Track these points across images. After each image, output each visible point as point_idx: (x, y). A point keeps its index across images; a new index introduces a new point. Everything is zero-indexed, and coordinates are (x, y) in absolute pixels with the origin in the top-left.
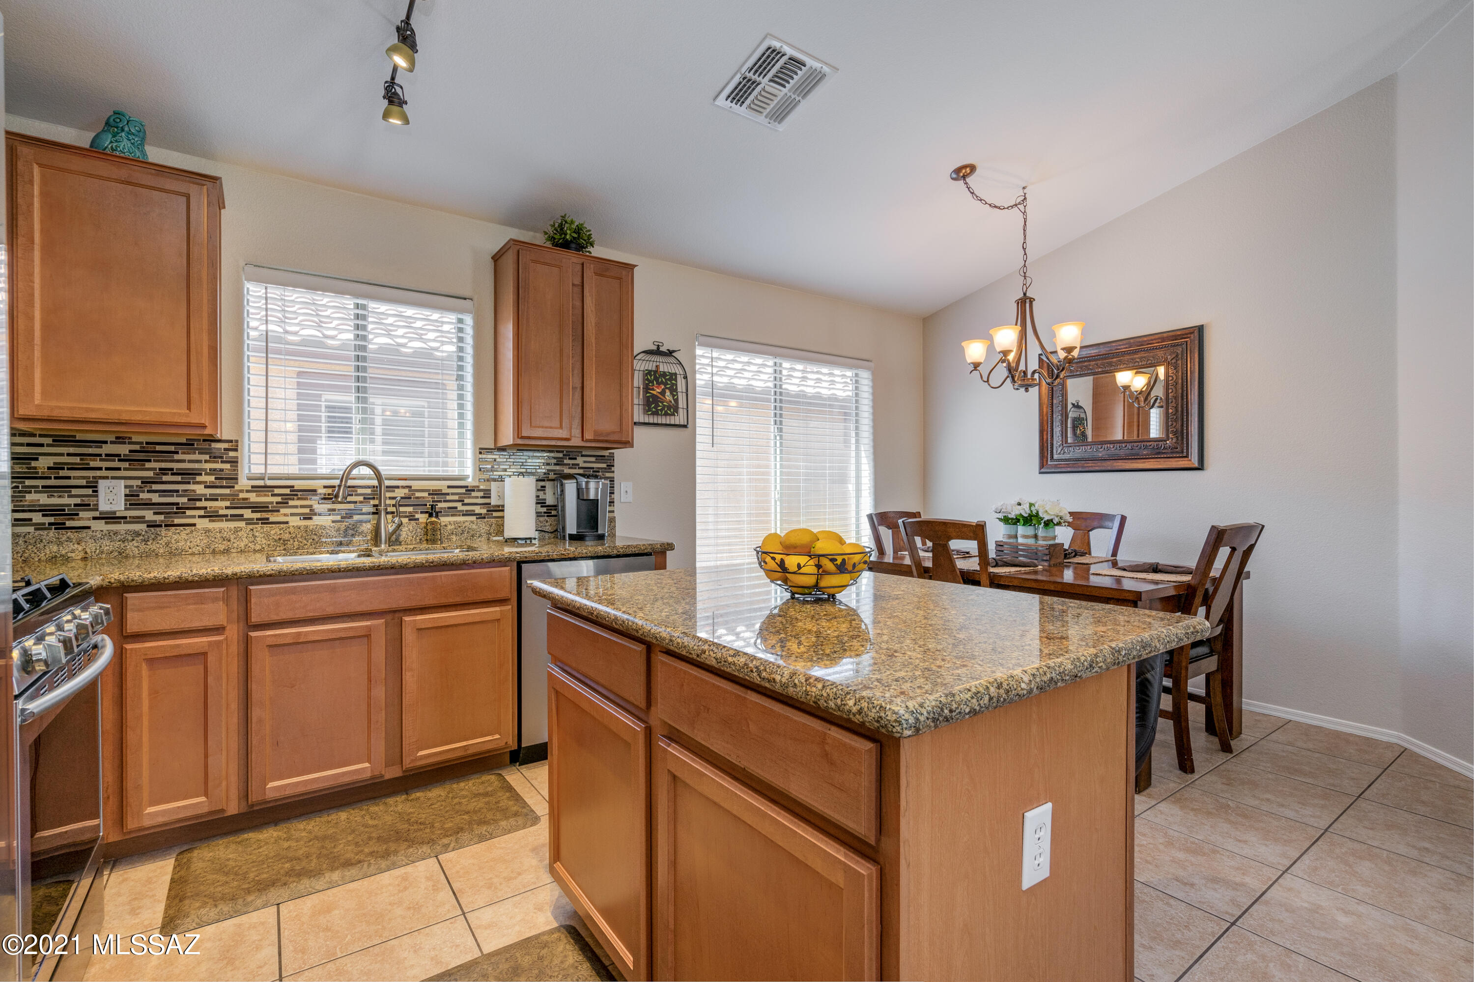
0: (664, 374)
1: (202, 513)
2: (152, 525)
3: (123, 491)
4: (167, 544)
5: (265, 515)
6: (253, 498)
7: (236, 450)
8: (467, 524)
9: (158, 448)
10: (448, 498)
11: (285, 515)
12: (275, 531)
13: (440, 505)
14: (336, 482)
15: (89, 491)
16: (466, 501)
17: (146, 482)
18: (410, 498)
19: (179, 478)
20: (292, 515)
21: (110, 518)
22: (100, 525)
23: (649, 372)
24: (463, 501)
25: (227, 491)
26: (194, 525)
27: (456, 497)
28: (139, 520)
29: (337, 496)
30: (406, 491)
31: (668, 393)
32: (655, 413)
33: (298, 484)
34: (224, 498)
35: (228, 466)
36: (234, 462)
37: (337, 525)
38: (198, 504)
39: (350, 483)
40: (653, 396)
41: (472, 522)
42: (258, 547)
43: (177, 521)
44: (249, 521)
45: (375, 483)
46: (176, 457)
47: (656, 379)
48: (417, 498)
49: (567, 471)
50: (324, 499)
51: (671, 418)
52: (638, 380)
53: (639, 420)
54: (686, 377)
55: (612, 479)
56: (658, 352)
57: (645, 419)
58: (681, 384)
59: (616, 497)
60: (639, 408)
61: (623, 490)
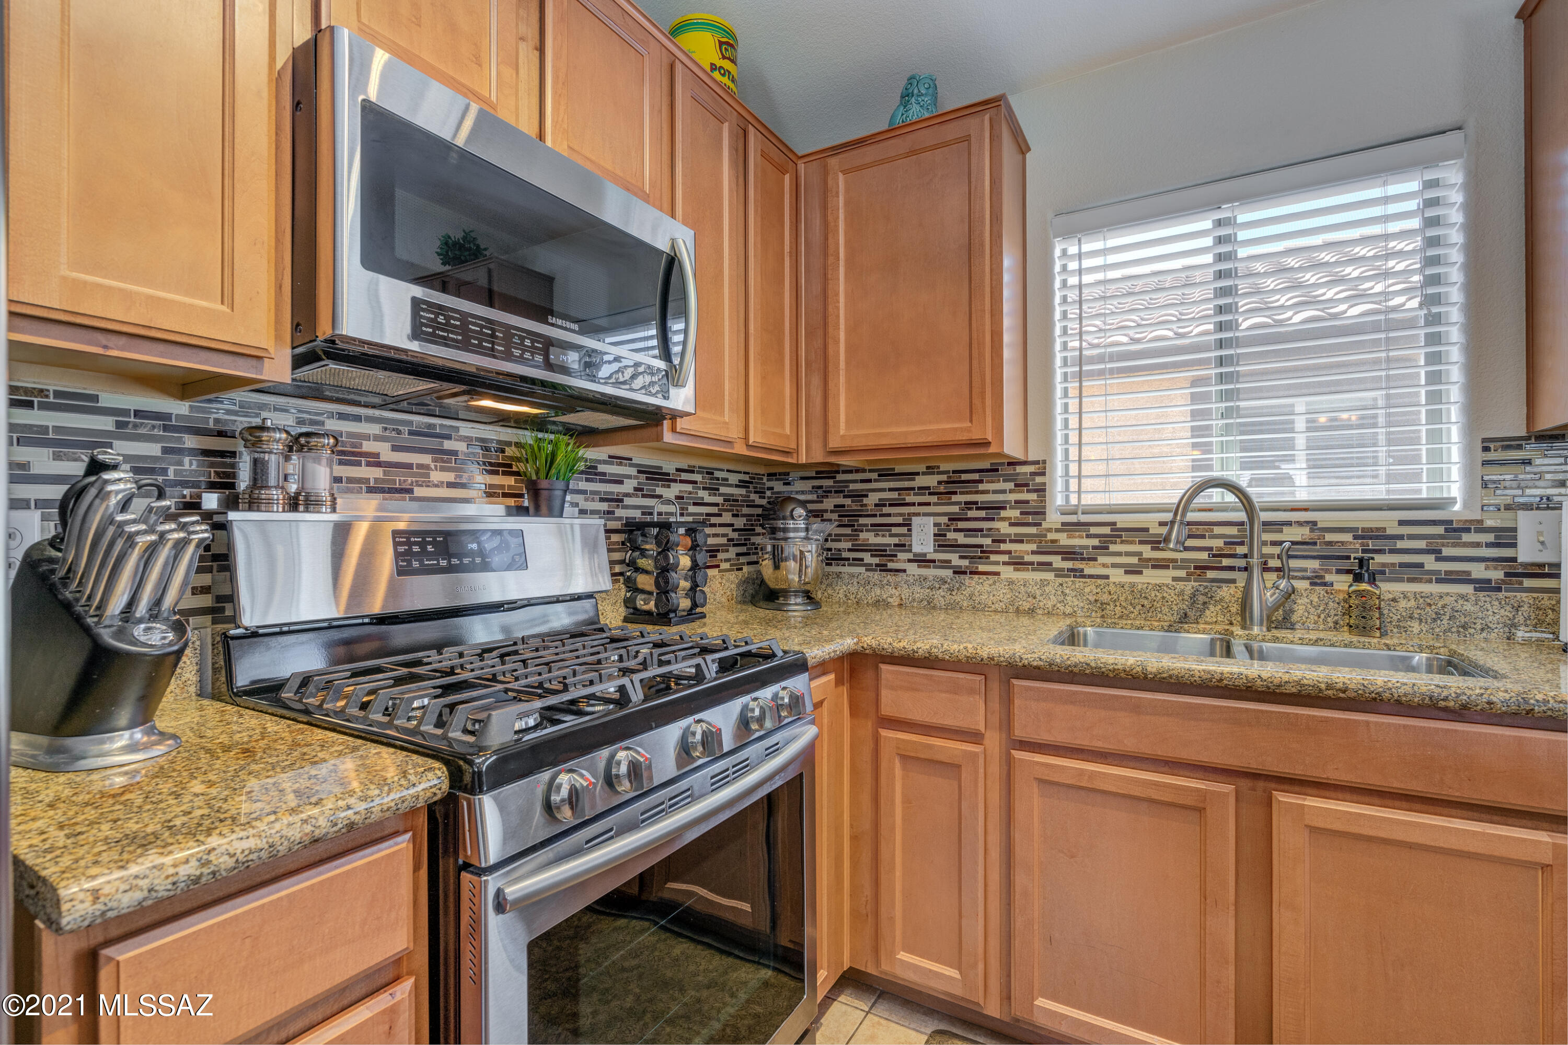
1: (1005, 558)
2: (958, 572)
3: (932, 530)
4: (971, 596)
5: (1078, 565)
6: (1064, 540)
7: (1043, 474)
8: (1447, 600)
9: (964, 477)
10: (1400, 544)
11: (1104, 565)
12: (1090, 587)
13: (1379, 559)
14: (1168, 517)
15: (904, 530)
16: (1446, 552)
17: (953, 519)
18: (1315, 544)
19: (982, 514)
20: (1114, 566)
21: (922, 561)
22: (913, 569)
24: (1440, 552)
25: (1033, 530)
26: (998, 574)
27: (1422, 544)
28: (946, 564)
29: (1167, 539)
30: (1306, 530)
33: (1123, 520)
34: (1029, 538)
35: (1033, 496)
36: (1041, 490)
37: (1180, 585)
38: (1003, 547)
39: (1191, 516)
41: (1463, 597)
42: (1068, 610)
43: (981, 568)
44: (1059, 573)
45: (1242, 516)
46: (981, 487)
48: (1330, 543)
50: (1157, 543)
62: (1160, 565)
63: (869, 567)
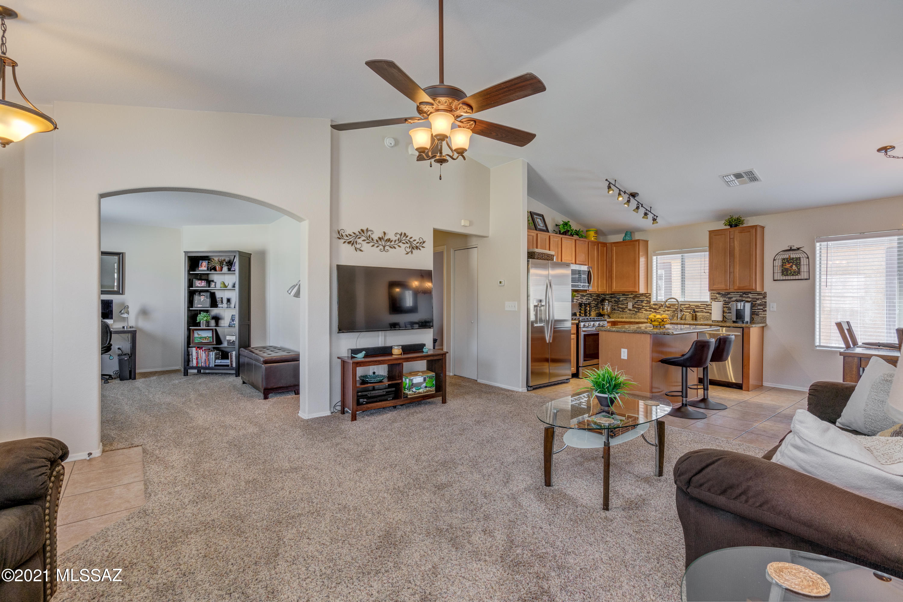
0: (793, 258)
1: (644, 310)
2: (636, 312)
3: (632, 305)
4: (638, 315)
5: (656, 310)
6: (654, 306)
7: (651, 296)
9: (637, 296)
10: (700, 308)
13: (697, 310)
15: (627, 305)
17: (635, 303)
18: (690, 307)
19: (640, 302)
20: (661, 311)
21: (630, 310)
22: (628, 311)
23: (784, 259)
24: (706, 309)
26: (642, 312)
27: (703, 308)
28: (634, 311)
29: (670, 307)
30: (687, 305)
31: (795, 266)
32: (787, 275)
33: (663, 303)
34: (648, 306)
36: (650, 298)
38: (644, 308)
40: (786, 268)
43: (640, 311)
44: (653, 312)
45: (677, 303)
46: (640, 297)
47: (788, 261)
48: (692, 307)
49: (744, 299)
51: (797, 276)
52: (778, 263)
53: (779, 279)
54: (808, 258)
55: (766, 302)
56: (791, 250)
57: (782, 278)
58: (804, 261)
59: (767, 309)
60: (779, 274)
61: (771, 306)
62: (668, 311)
63: (620, 311)
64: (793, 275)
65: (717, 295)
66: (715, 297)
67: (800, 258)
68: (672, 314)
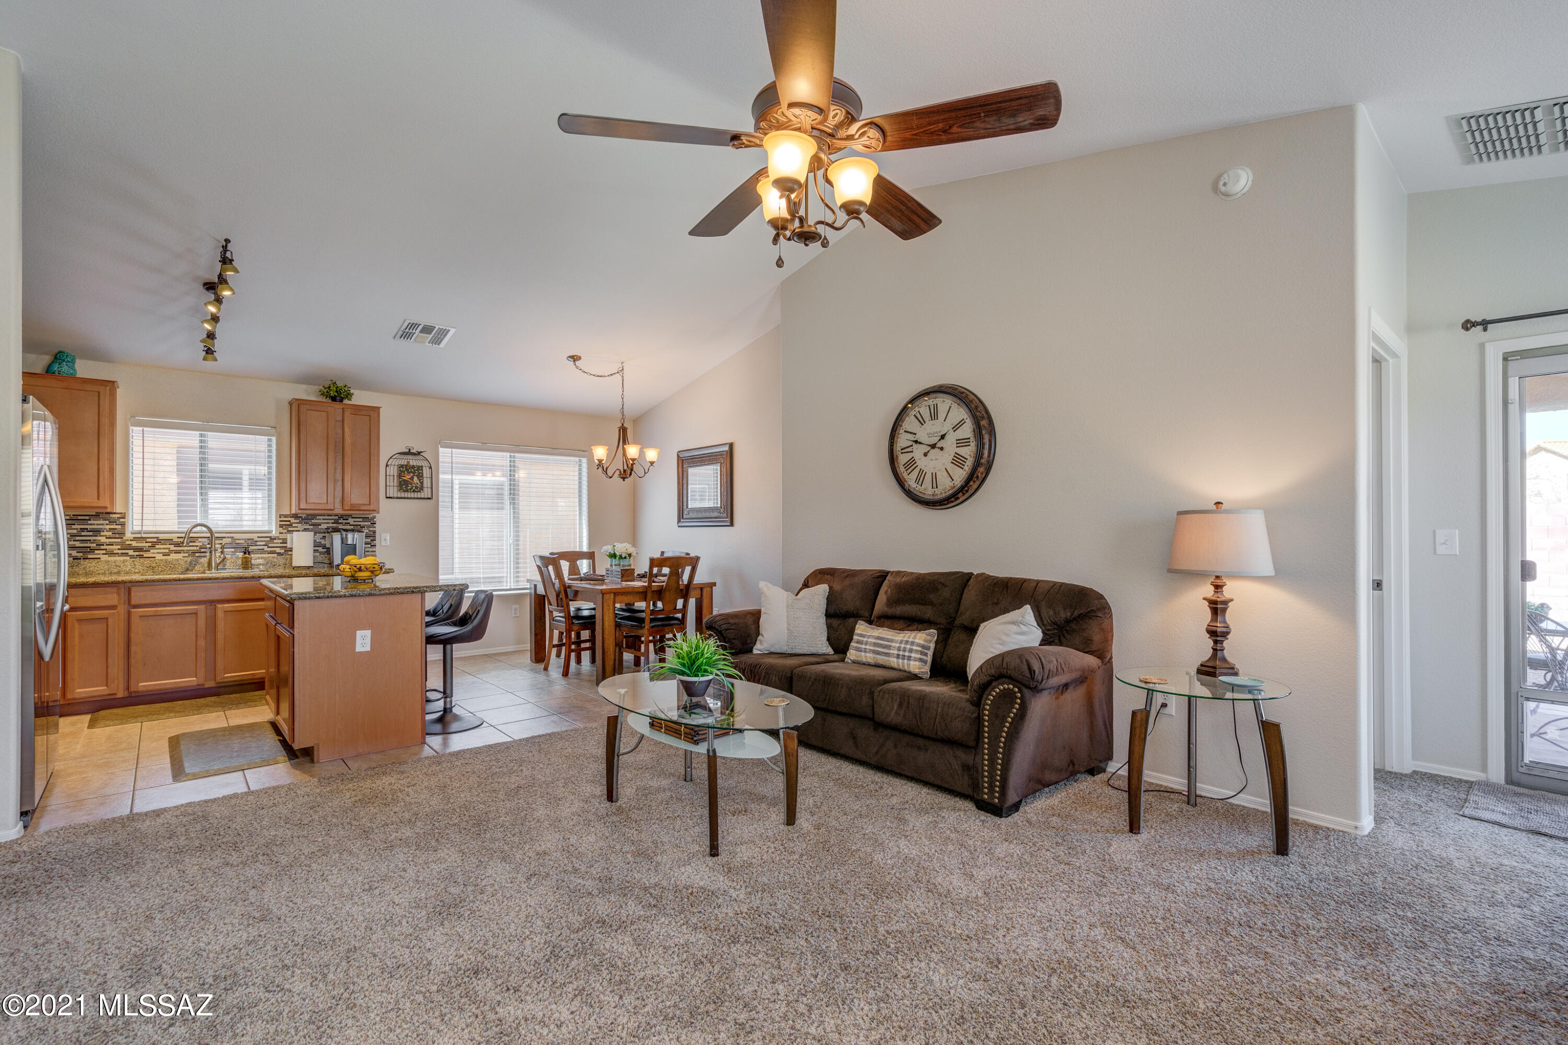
0: (413, 467)
1: (104, 552)
2: (75, 559)
4: (84, 569)
5: (141, 553)
6: (134, 544)
7: (124, 518)
8: (270, 558)
9: (79, 517)
10: (258, 543)
11: (153, 553)
12: (147, 562)
13: (251, 547)
14: (183, 535)
16: (270, 545)
18: (233, 544)
19: (91, 534)
20: (158, 553)
23: (402, 466)
24: (268, 545)
25: (119, 540)
26: (100, 558)
27: (264, 543)
29: (183, 543)
30: (229, 540)
31: (415, 478)
32: (407, 491)
33: (161, 536)
34: (117, 544)
35: (120, 527)
36: (123, 525)
37: (186, 559)
38: (102, 547)
39: (191, 535)
40: (404, 480)
41: (274, 557)
42: (137, 571)
43: (90, 556)
44: (132, 557)
45: (209, 535)
46: (90, 522)
47: (407, 470)
48: (237, 543)
49: (341, 527)
50: (177, 545)
51: (419, 493)
52: (393, 471)
53: (395, 496)
54: (431, 468)
55: (374, 532)
56: (409, 453)
57: (399, 496)
58: (426, 473)
59: (377, 542)
60: (396, 488)
61: (383, 539)
62: (177, 552)
64: (414, 491)
65: (293, 520)
66: (288, 523)
67: (422, 467)
68: (189, 559)
